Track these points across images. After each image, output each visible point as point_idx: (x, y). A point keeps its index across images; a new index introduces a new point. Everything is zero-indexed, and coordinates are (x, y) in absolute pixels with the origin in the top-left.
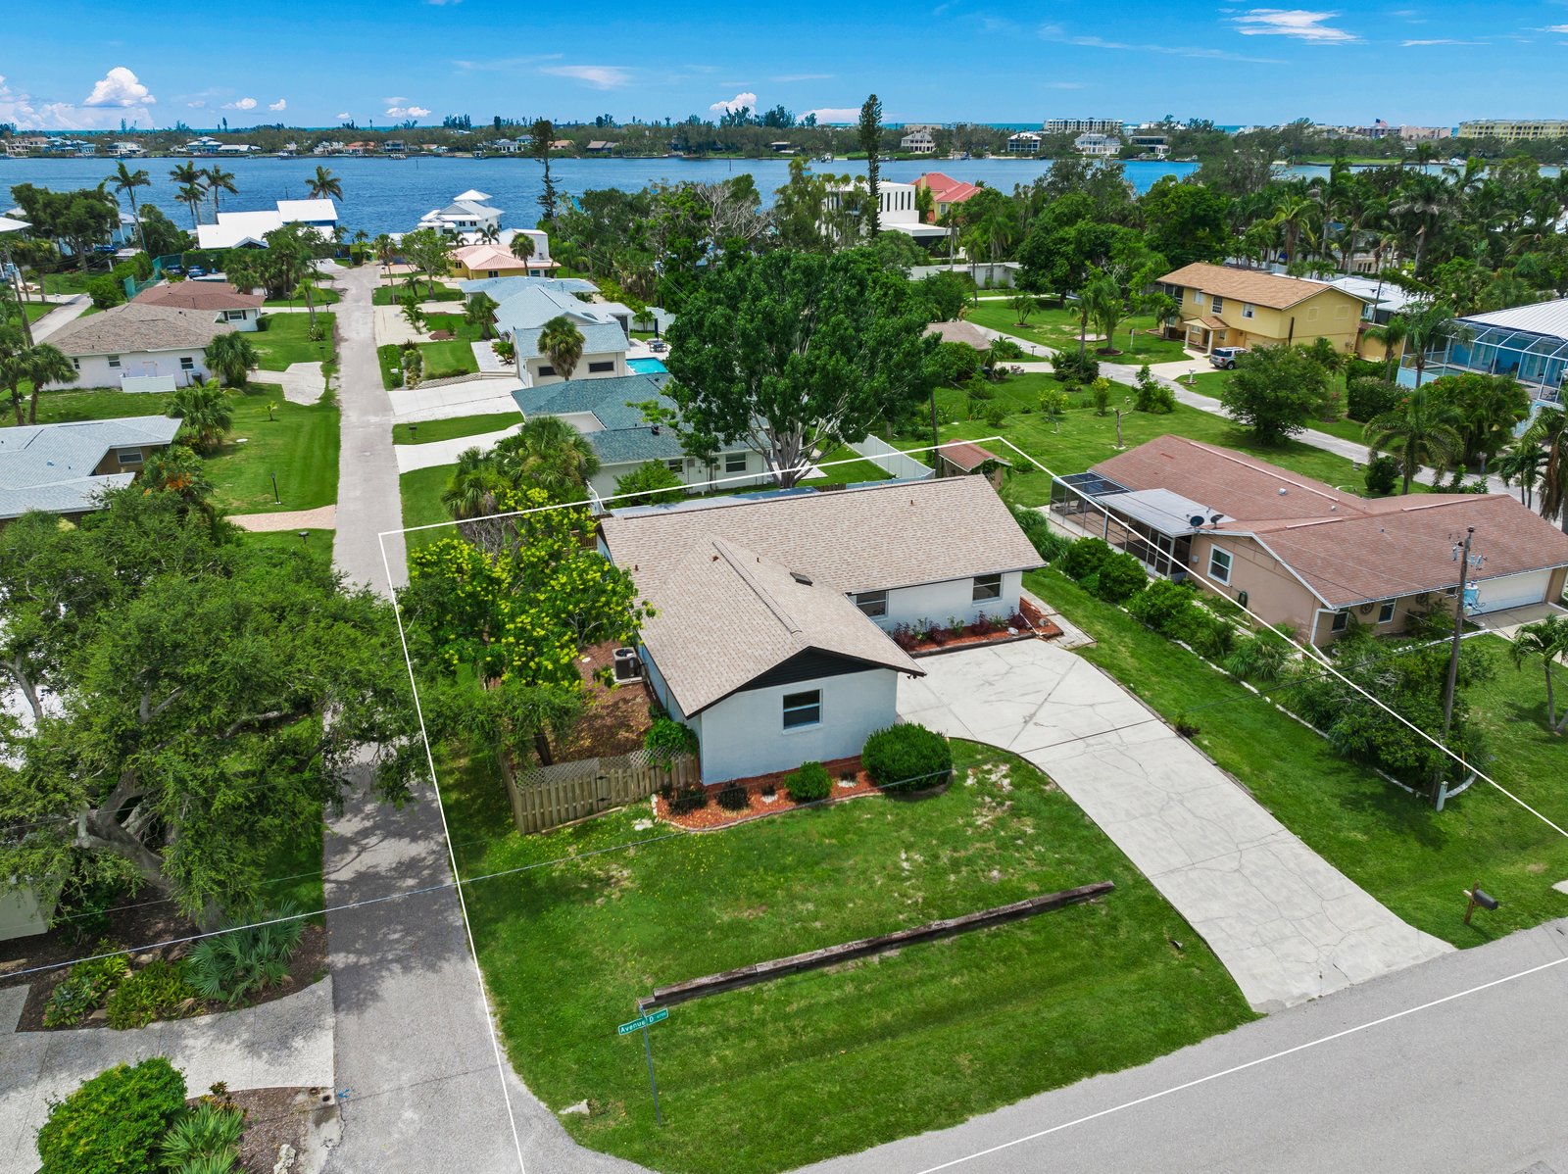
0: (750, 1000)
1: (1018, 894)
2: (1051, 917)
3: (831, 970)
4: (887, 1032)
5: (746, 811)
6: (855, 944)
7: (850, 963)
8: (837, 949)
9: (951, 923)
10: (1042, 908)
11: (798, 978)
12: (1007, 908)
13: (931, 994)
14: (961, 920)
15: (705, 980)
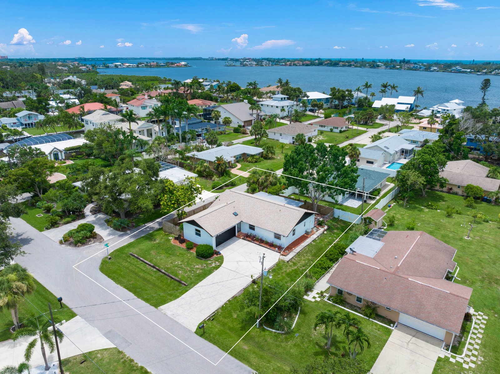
0: (137, 261)
1: (176, 275)
2: (176, 282)
3: (147, 265)
4: (139, 276)
5: (181, 244)
6: (152, 265)
7: (150, 267)
8: (150, 263)
9: (163, 271)
10: (176, 280)
11: (144, 263)
12: (171, 275)
13: (148, 277)
14: (165, 272)
15: (135, 255)
